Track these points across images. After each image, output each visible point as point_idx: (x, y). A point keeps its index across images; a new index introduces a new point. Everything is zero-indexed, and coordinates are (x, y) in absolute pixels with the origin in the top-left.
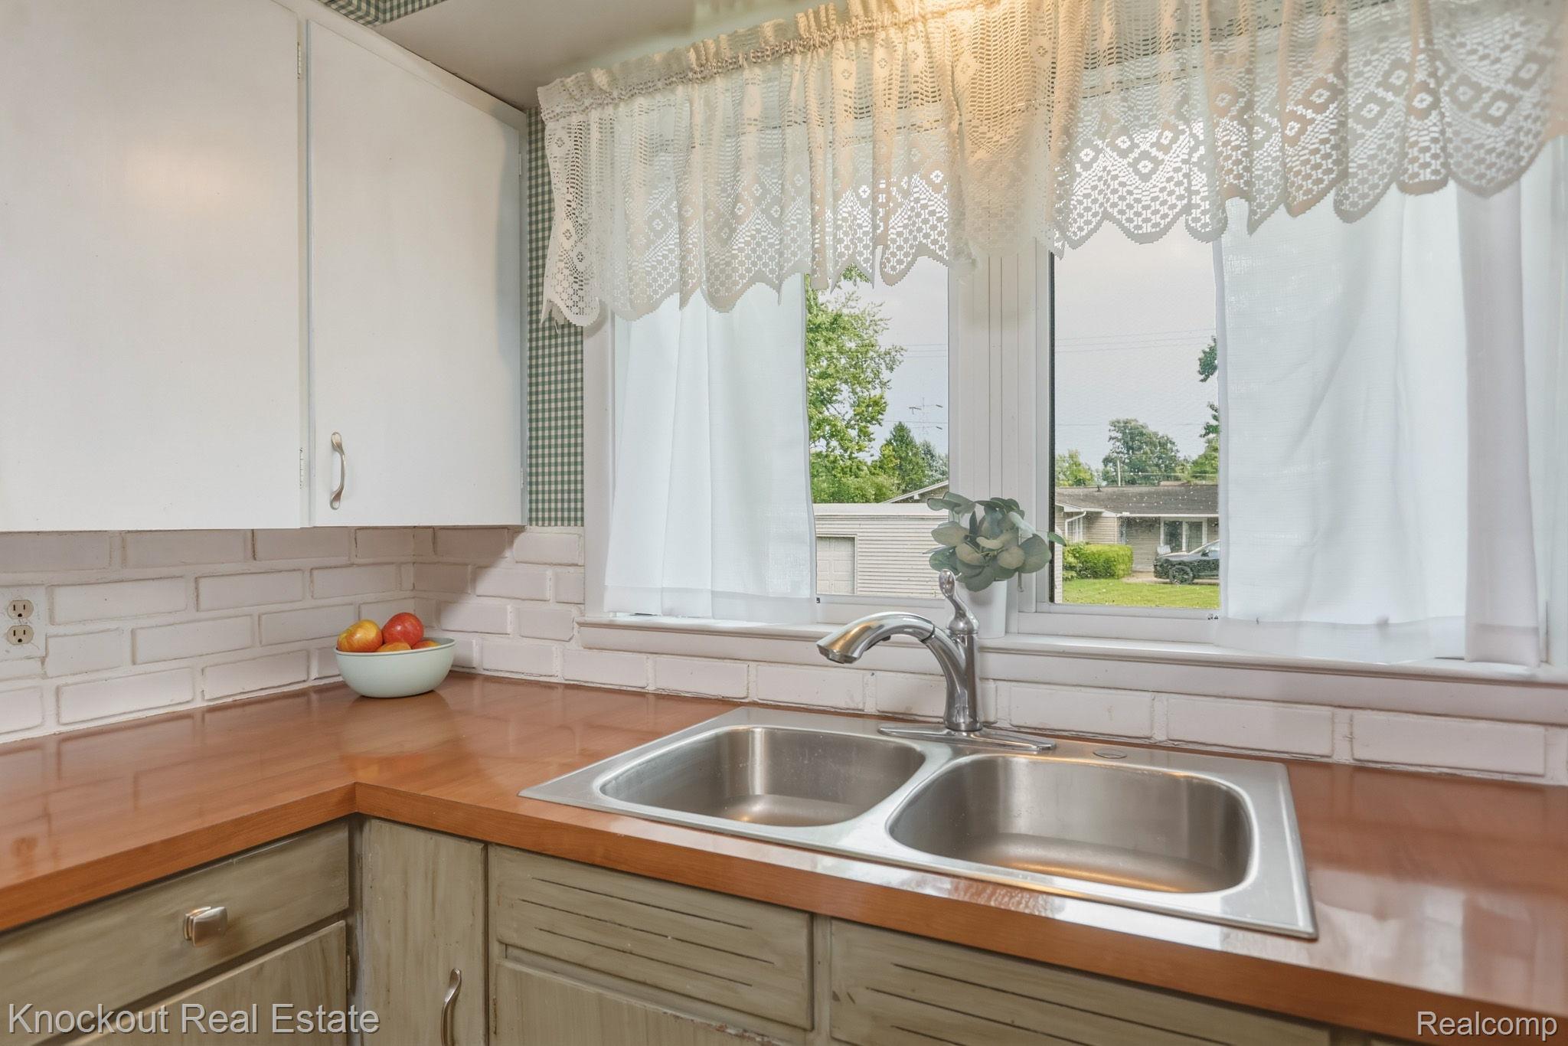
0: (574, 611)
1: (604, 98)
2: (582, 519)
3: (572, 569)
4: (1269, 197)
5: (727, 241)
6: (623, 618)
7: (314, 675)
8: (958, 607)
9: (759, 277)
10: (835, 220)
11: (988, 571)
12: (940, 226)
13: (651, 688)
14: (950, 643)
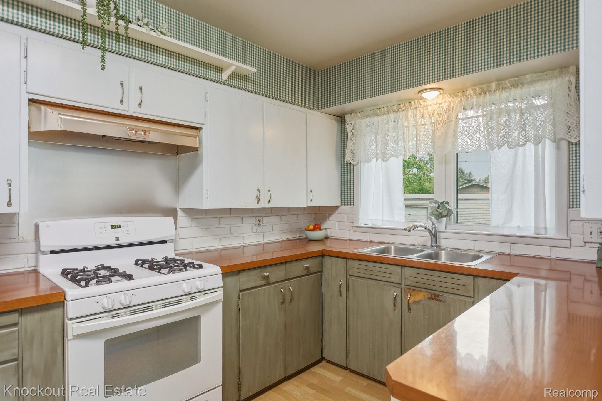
0: (351, 224)
1: (360, 118)
2: (353, 204)
3: (351, 215)
4: (495, 145)
5: (386, 149)
6: (362, 225)
7: (298, 236)
8: (433, 223)
9: (393, 156)
10: (409, 146)
11: (440, 216)
12: (431, 147)
13: (369, 240)
14: (431, 230)
